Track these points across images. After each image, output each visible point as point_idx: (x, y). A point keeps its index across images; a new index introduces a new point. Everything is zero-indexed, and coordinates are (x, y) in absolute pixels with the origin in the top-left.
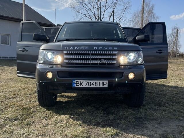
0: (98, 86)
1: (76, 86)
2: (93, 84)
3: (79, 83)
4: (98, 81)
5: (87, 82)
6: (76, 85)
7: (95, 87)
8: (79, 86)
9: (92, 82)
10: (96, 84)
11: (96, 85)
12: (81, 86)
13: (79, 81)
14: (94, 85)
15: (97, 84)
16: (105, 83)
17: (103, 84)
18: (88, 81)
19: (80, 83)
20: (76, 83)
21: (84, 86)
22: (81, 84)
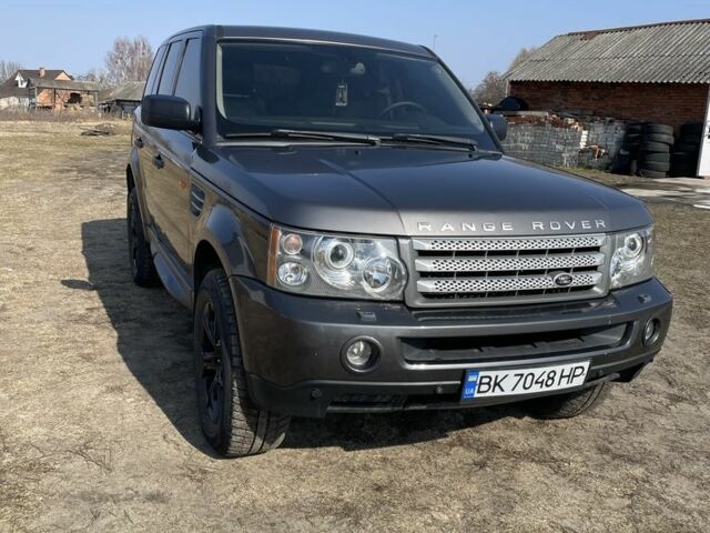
0: (555, 387)
1: (476, 395)
2: (540, 380)
3: (489, 384)
4: (558, 369)
5: (522, 375)
6: (479, 392)
7: (545, 389)
8: (490, 394)
9: (537, 372)
10: (549, 378)
11: (550, 382)
12: (498, 392)
13: (492, 374)
14: (542, 383)
15: (553, 379)
16: (579, 371)
17: (572, 376)
18: (526, 372)
19: (492, 383)
20: (481, 383)
21: (508, 392)
22: (497, 384)
